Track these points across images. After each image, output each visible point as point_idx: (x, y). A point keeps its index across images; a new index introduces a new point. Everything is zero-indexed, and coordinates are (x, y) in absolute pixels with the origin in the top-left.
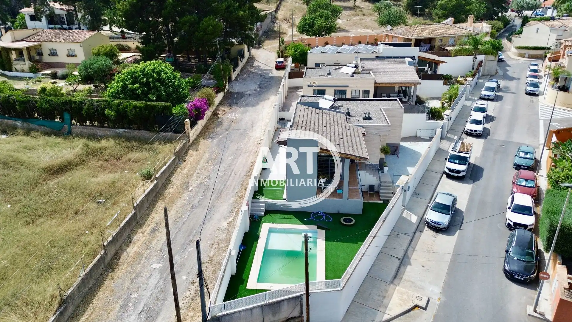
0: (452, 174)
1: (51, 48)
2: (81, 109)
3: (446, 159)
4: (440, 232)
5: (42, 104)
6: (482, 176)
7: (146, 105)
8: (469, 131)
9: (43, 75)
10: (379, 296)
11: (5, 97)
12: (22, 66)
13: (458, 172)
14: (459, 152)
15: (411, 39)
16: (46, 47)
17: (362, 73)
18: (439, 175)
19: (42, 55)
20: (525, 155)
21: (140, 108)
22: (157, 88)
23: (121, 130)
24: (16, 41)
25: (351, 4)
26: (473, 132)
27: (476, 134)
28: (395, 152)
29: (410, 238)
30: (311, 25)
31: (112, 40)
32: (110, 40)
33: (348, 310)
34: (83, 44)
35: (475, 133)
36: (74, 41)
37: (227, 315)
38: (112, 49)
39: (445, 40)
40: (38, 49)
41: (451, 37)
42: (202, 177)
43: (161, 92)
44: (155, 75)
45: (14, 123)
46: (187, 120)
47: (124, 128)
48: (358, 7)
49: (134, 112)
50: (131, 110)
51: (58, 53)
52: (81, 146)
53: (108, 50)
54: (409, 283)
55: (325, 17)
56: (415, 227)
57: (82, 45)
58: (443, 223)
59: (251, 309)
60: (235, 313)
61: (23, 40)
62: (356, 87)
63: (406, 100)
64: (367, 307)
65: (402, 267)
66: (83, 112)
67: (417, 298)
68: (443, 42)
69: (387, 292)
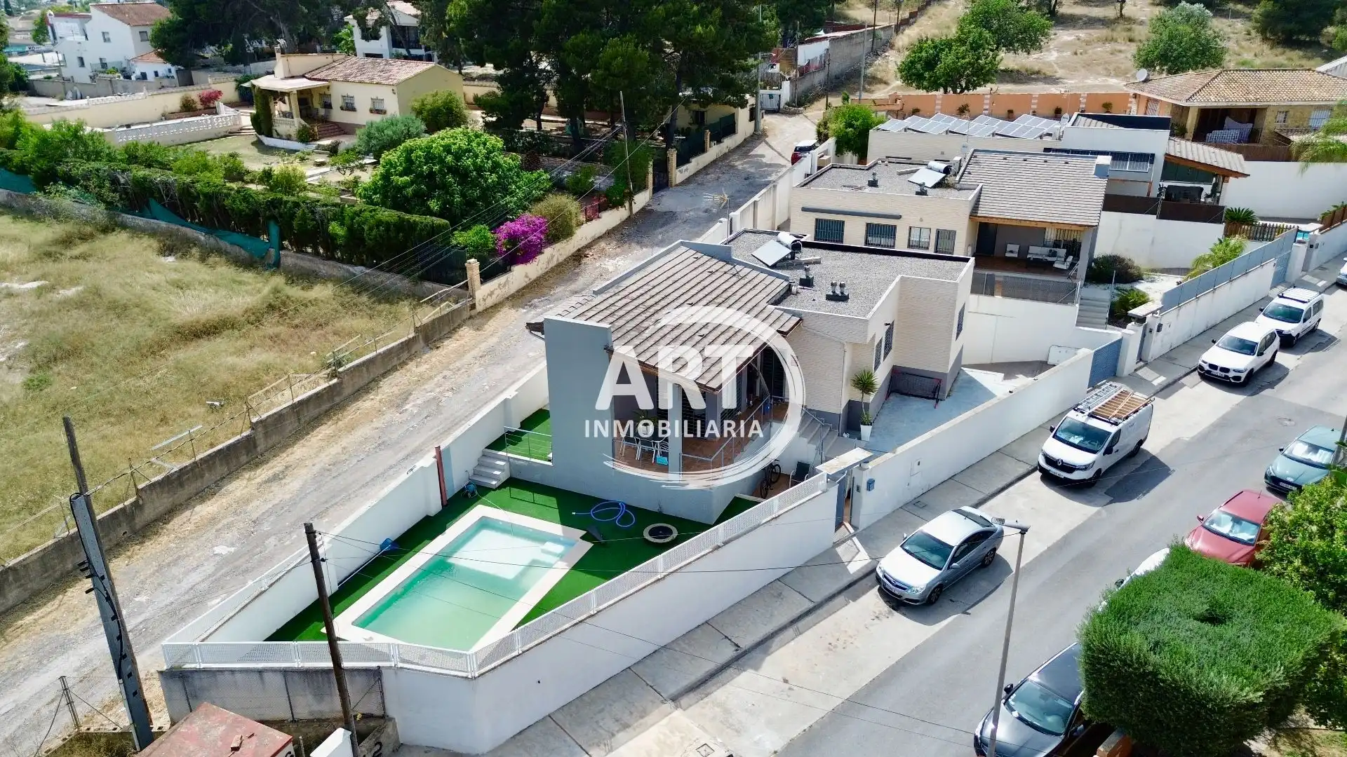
0: (1053, 471)
1: (345, 95)
2: (293, 216)
3: (1052, 430)
4: (902, 608)
5: (234, 201)
6: (1148, 492)
7: (401, 220)
8: (1207, 368)
9: (319, 146)
10: (617, 721)
11: (184, 183)
12: (288, 127)
13: (1070, 468)
14: (1092, 416)
15: (1188, 108)
16: (338, 93)
17: (958, 186)
18: (1023, 469)
19: (331, 108)
20: (1309, 451)
21: (388, 224)
22: (445, 187)
23: (358, 270)
24: (293, 77)
25: (1110, 12)
26: (1218, 372)
27: (1227, 377)
28: (934, 392)
29: (808, 605)
30: (930, 64)
31: (468, 82)
32: (464, 83)
33: (520, 733)
34: (400, 88)
35: (1223, 374)
36: (383, 82)
37: (205, 671)
38: (451, 102)
39: (1298, 114)
40: (325, 94)
41: (1320, 108)
42: (447, 385)
43: (452, 195)
44: (449, 158)
45: (195, 235)
46: (472, 260)
47: (362, 265)
48: (1130, 20)
49: (374, 232)
50: (371, 229)
51: (356, 106)
52: (266, 290)
53: (440, 102)
54: (718, 709)
55: (971, 44)
56: (845, 581)
57: (396, 91)
58: (910, 587)
59: (260, 672)
60: (221, 671)
61: (303, 76)
62: (921, 220)
63: (1064, 267)
64: (568, 738)
65: (730, 671)
66: (295, 223)
67: (702, 750)
68: (1289, 121)
69: (642, 717)
